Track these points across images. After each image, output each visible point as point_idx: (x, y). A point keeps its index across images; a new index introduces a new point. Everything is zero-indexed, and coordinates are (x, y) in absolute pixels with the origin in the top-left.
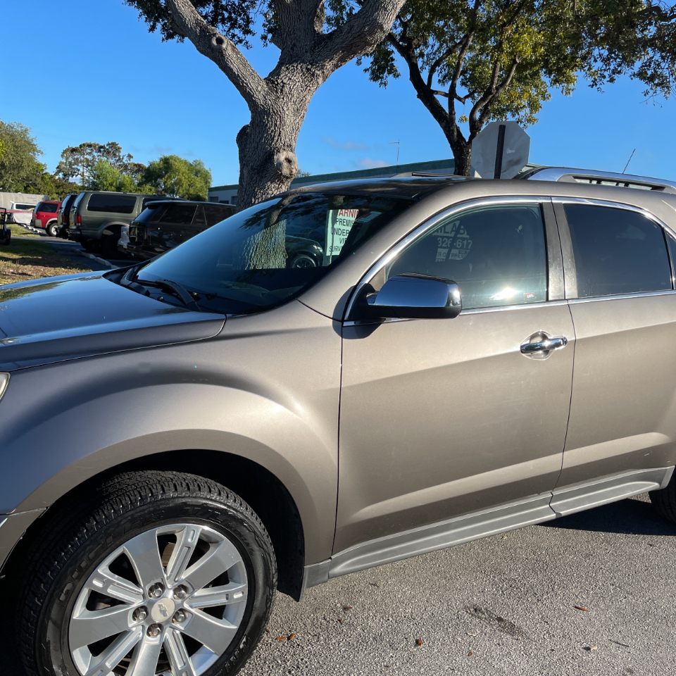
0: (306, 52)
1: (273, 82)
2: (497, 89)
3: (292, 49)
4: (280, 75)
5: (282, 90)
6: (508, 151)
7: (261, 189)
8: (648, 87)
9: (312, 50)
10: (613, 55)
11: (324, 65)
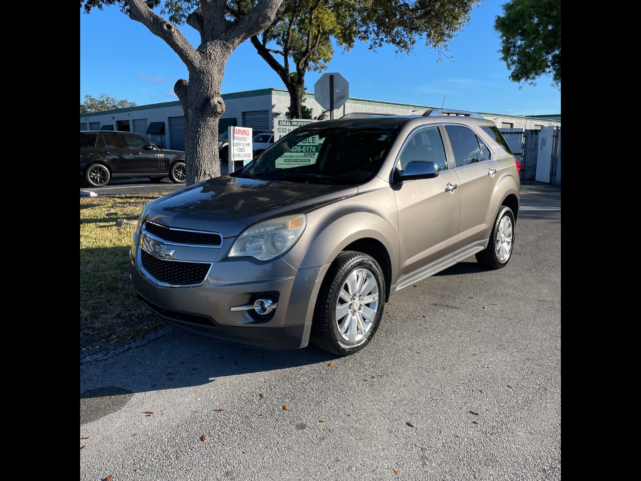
0: (222, 33)
1: (204, 53)
2: (311, 49)
3: (212, 31)
4: (207, 48)
5: (210, 59)
6: (336, 91)
7: (204, 122)
8: (397, 48)
9: (226, 32)
10: (380, 30)
11: (234, 41)
